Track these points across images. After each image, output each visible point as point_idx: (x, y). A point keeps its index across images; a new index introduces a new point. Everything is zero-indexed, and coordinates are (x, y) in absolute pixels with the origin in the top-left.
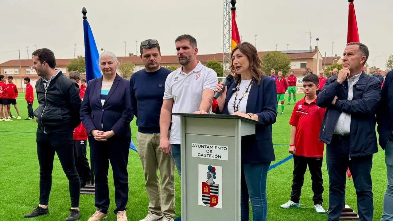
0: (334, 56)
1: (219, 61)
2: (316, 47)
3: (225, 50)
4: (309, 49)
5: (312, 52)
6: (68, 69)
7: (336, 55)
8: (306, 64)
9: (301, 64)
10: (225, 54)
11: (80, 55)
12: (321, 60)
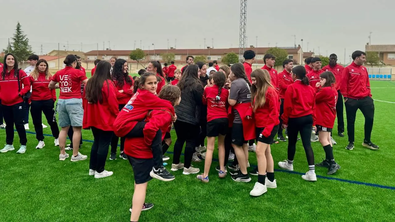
1: (236, 53)
2: (299, 45)
3: (240, 46)
4: (294, 46)
5: (297, 48)
6: (130, 57)
7: (310, 51)
8: (292, 56)
9: (289, 56)
10: (240, 48)
11: (138, 48)
12: (302, 54)
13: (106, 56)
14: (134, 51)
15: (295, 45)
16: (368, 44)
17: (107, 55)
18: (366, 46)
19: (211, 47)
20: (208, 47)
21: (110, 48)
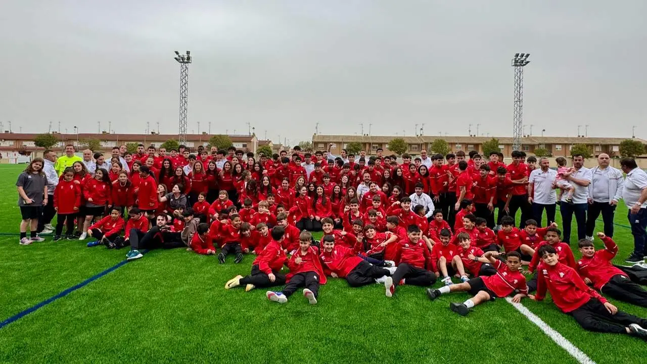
0: (267, 140)
2: (253, 134)
4: (248, 134)
8: (246, 145)
9: (243, 145)
12: (257, 143)
13: (3, 140)
14: (41, 135)
15: (250, 133)
16: (315, 134)
17: (5, 140)
18: (313, 136)
19: (157, 133)
20: (152, 133)
21: (11, 131)
